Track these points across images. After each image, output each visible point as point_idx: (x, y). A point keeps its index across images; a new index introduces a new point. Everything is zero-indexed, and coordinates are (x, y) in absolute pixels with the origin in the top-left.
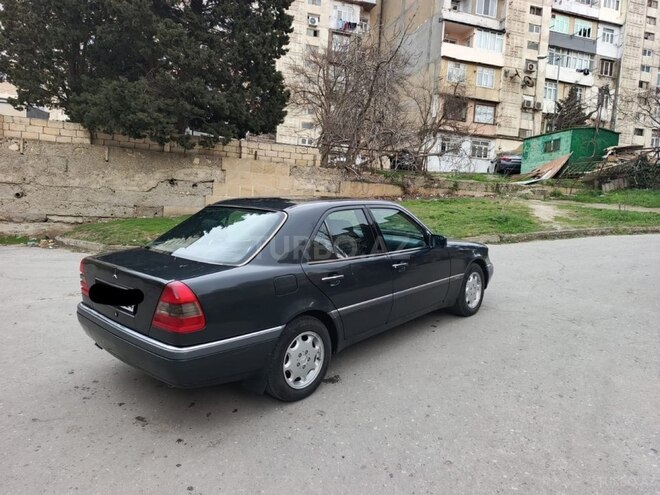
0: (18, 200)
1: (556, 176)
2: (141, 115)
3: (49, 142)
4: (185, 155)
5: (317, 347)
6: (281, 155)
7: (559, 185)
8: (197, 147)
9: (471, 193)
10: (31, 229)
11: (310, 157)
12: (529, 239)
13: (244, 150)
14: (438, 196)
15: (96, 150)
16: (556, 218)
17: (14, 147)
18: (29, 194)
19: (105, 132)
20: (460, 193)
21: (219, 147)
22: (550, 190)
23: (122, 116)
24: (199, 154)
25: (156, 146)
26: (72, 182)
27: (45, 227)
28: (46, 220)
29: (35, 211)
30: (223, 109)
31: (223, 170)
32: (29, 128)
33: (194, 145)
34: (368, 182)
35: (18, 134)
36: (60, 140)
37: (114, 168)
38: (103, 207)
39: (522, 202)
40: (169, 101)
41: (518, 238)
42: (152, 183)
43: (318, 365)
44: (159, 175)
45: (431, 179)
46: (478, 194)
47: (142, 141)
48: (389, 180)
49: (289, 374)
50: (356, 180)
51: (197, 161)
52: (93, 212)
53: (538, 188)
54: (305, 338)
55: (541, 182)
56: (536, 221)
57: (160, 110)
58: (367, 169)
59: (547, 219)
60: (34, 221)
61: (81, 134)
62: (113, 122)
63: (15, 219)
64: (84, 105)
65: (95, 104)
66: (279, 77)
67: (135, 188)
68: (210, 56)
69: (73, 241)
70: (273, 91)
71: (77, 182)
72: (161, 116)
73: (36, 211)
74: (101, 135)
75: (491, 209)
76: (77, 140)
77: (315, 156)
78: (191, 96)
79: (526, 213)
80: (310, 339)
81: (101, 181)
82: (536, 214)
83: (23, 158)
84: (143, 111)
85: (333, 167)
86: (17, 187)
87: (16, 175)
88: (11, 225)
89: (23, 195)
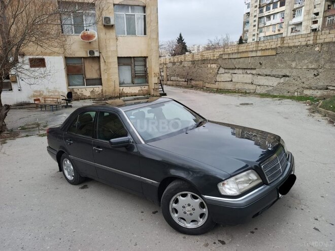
0: (315, 78)
10: (319, 93)
17: (317, 49)
18: (320, 74)
27: (325, 92)
28: (327, 89)
60: (321, 89)
63: (313, 88)
73: (322, 84)
83: (320, 54)
86: (316, 71)
87: (316, 64)
88: (311, 91)
89: (318, 75)
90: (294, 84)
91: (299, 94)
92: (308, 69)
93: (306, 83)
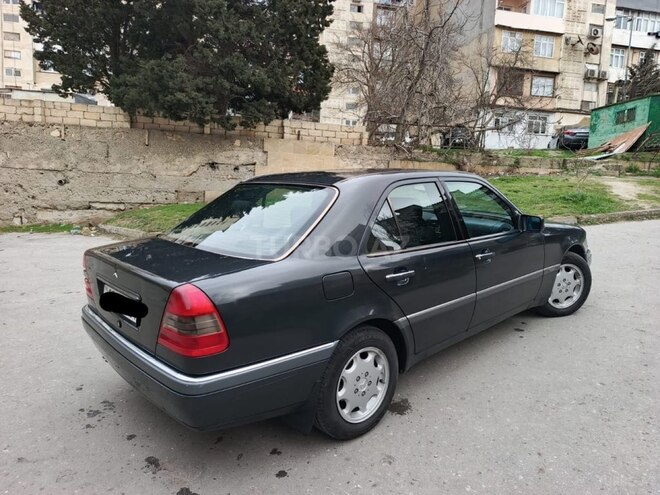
0: (61, 188)
1: (632, 149)
2: (179, 95)
3: (90, 128)
4: (225, 137)
5: (380, 367)
6: (326, 134)
7: (635, 159)
8: (239, 128)
9: (534, 170)
10: (74, 217)
11: (357, 136)
12: (612, 220)
13: (286, 130)
14: (497, 174)
15: (136, 134)
16: (640, 196)
17: (55, 133)
18: (72, 181)
19: (145, 115)
20: (522, 170)
21: (261, 127)
22: (625, 165)
23: (160, 97)
24: (240, 136)
25: (195, 127)
26: (113, 167)
27: (88, 214)
28: (89, 208)
29: (77, 199)
30: (264, 86)
31: (266, 152)
32: (70, 113)
33: (235, 125)
34: (420, 161)
35: (59, 120)
36: (100, 124)
37: (154, 153)
38: (144, 193)
39: (594, 179)
40: (207, 80)
41: (598, 219)
42: (193, 167)
43: (382, 389)
44: (200, 159)
45: (489, 157)
46: (542, 172)
47: (181, 123)
48: (442, 159)
49: (343, 404)
50: (406, 159)
51: (237, 143)
52: (135, 198)
53: (612, 163)
54: (364, 356)
55: (615, 157)
56: (617, 200)
57: (199, 90)
58: (418, 147)
59: (629, 198)
60: (77, 209)
61: (120, 118)
62: (152, 104)
63: (59, 207)
64: (122, 88)
65: (134, 86)
66: (323, 51)
67: (176, 173)
68: (250, 29)
69: (115, 228)
70: (316, 66)
71: (118, 168)
72: (200, 95)
73: (79, 199)
74: (141, 119)
75: (560, 187)
76: (116, 125)
77: (361, 134)
78: (230, 73)
79: (603, 191)
80: (370, 357)
81: (141, 166)
82: (615, 192)
83: (65, 144)
84: (182, 90)
85: (381, 146)
86: (59, 174)
87: (58, 162)
88: (56, 213)
89: (66, 182)
90: (8, 201)
91: (25, 221)
92: (42, 171)
93: (40, 197)
